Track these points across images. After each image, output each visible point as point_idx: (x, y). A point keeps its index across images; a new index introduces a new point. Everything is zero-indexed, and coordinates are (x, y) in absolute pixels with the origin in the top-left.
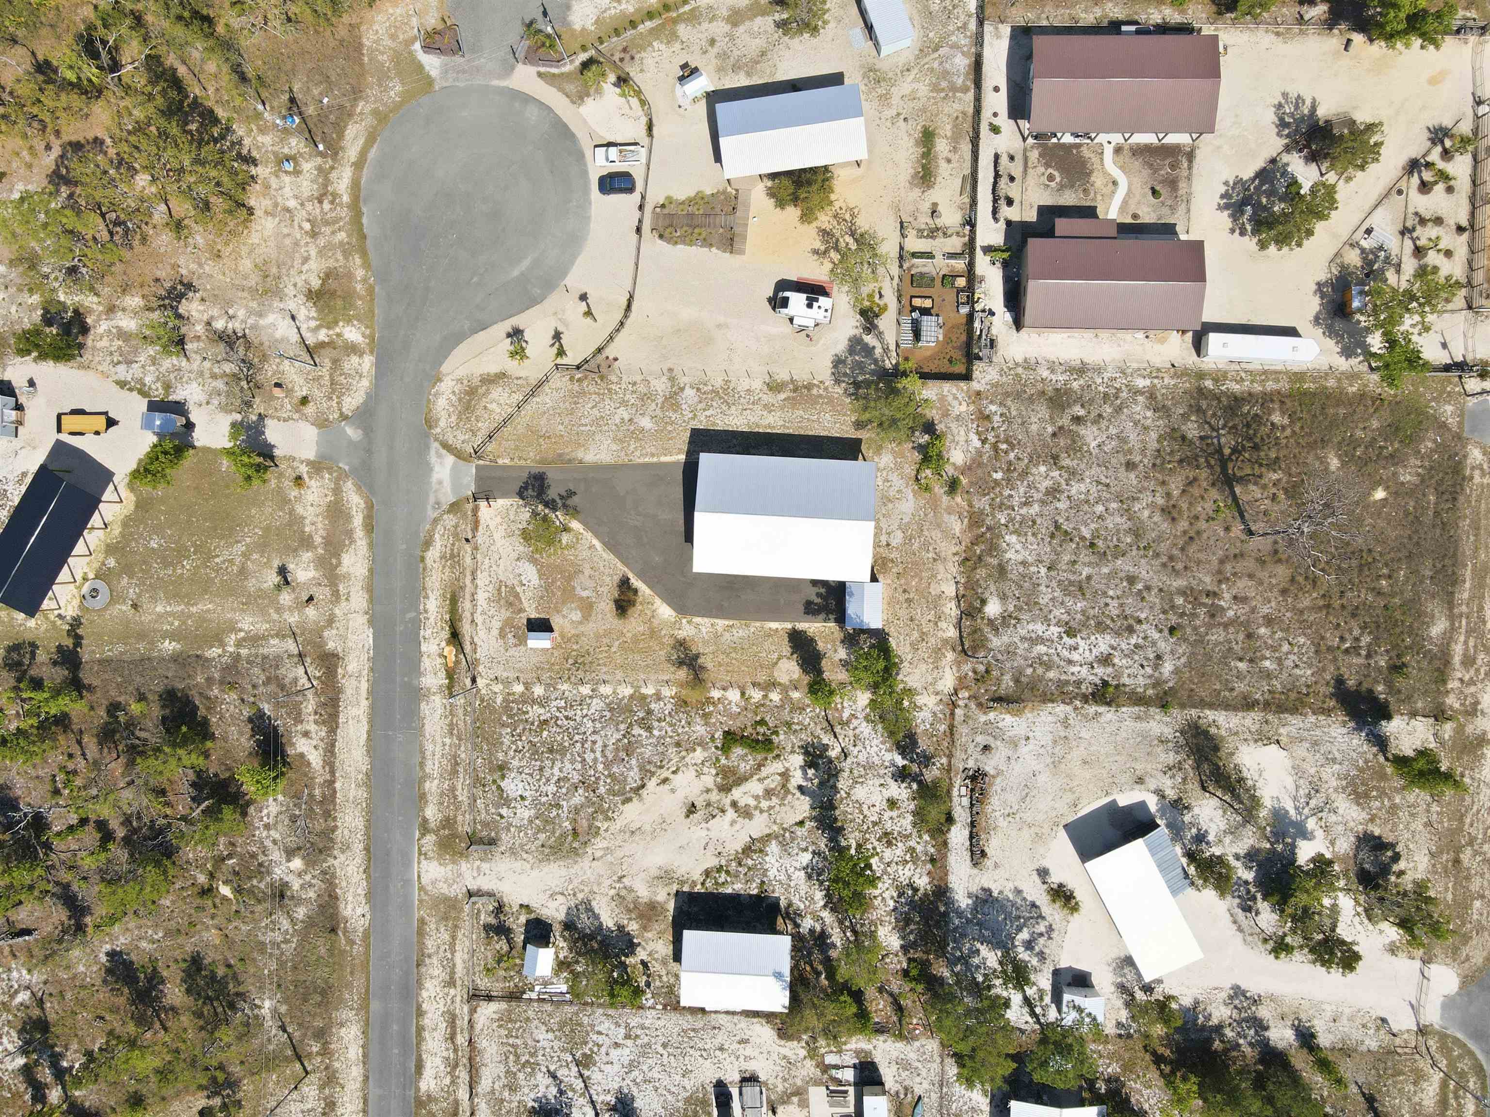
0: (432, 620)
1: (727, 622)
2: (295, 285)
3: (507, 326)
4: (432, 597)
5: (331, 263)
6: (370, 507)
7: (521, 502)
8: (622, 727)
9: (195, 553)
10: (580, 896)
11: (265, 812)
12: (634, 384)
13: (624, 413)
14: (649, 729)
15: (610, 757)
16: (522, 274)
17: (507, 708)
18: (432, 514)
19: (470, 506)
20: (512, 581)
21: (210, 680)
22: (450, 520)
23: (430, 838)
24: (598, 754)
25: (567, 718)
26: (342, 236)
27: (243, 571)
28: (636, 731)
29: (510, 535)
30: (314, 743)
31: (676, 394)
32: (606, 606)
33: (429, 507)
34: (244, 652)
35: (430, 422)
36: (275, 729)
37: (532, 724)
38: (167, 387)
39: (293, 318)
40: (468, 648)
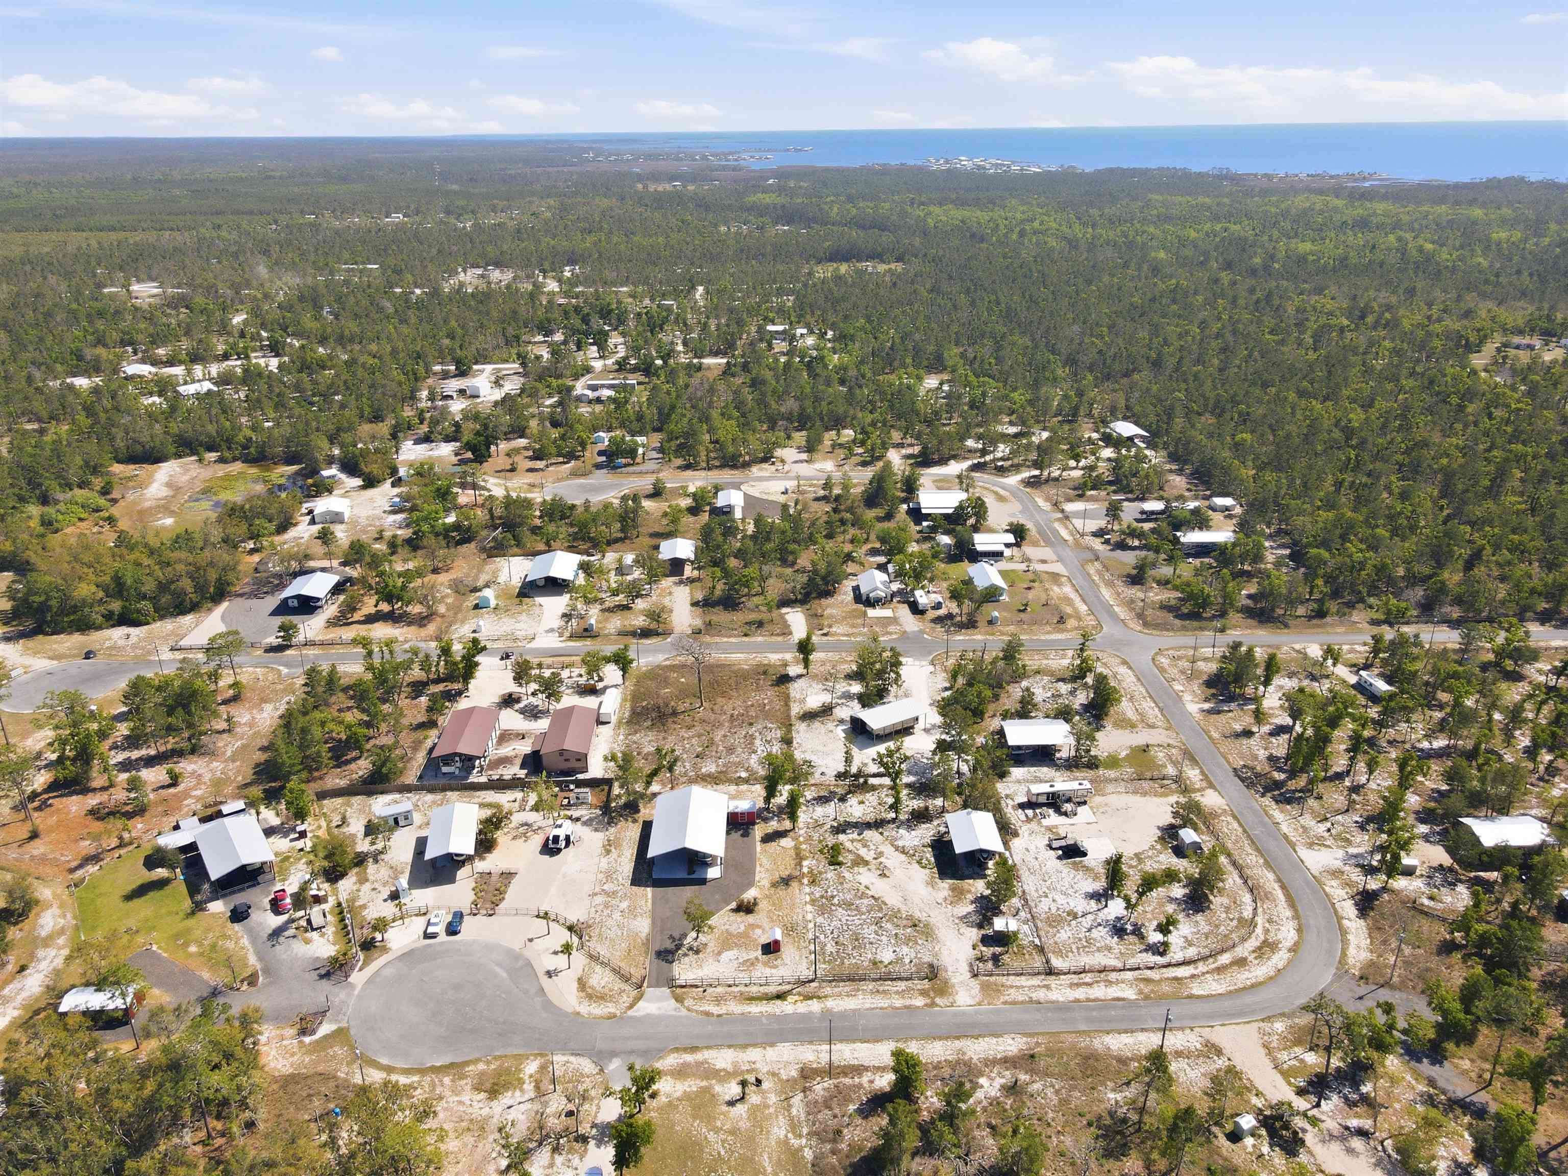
0: (768, 1009)
1: (758, 867)
2: (481, 1108)
3: (544, 980)
4: (750, 1010)
5: (469, 1087)
6: (677, 1050)
7: (676, 962)
13: (617, 915)
16: (506, 971)
17: (829, 962)
18: (684, 1012)
19: (679, 991)
20: (735, 963)
21: (833, 1152)
22: (689, 1003)
23: (938, 1000)
27: (732, 1132)
28: (836, 901)
31: (605, 893)
32: (750, 918)
33: (678, 1014)
34: (805, 1131)
35: (612, 1016)
36: (869, 1100)
39: (510, 1107)
40: (788, 987)
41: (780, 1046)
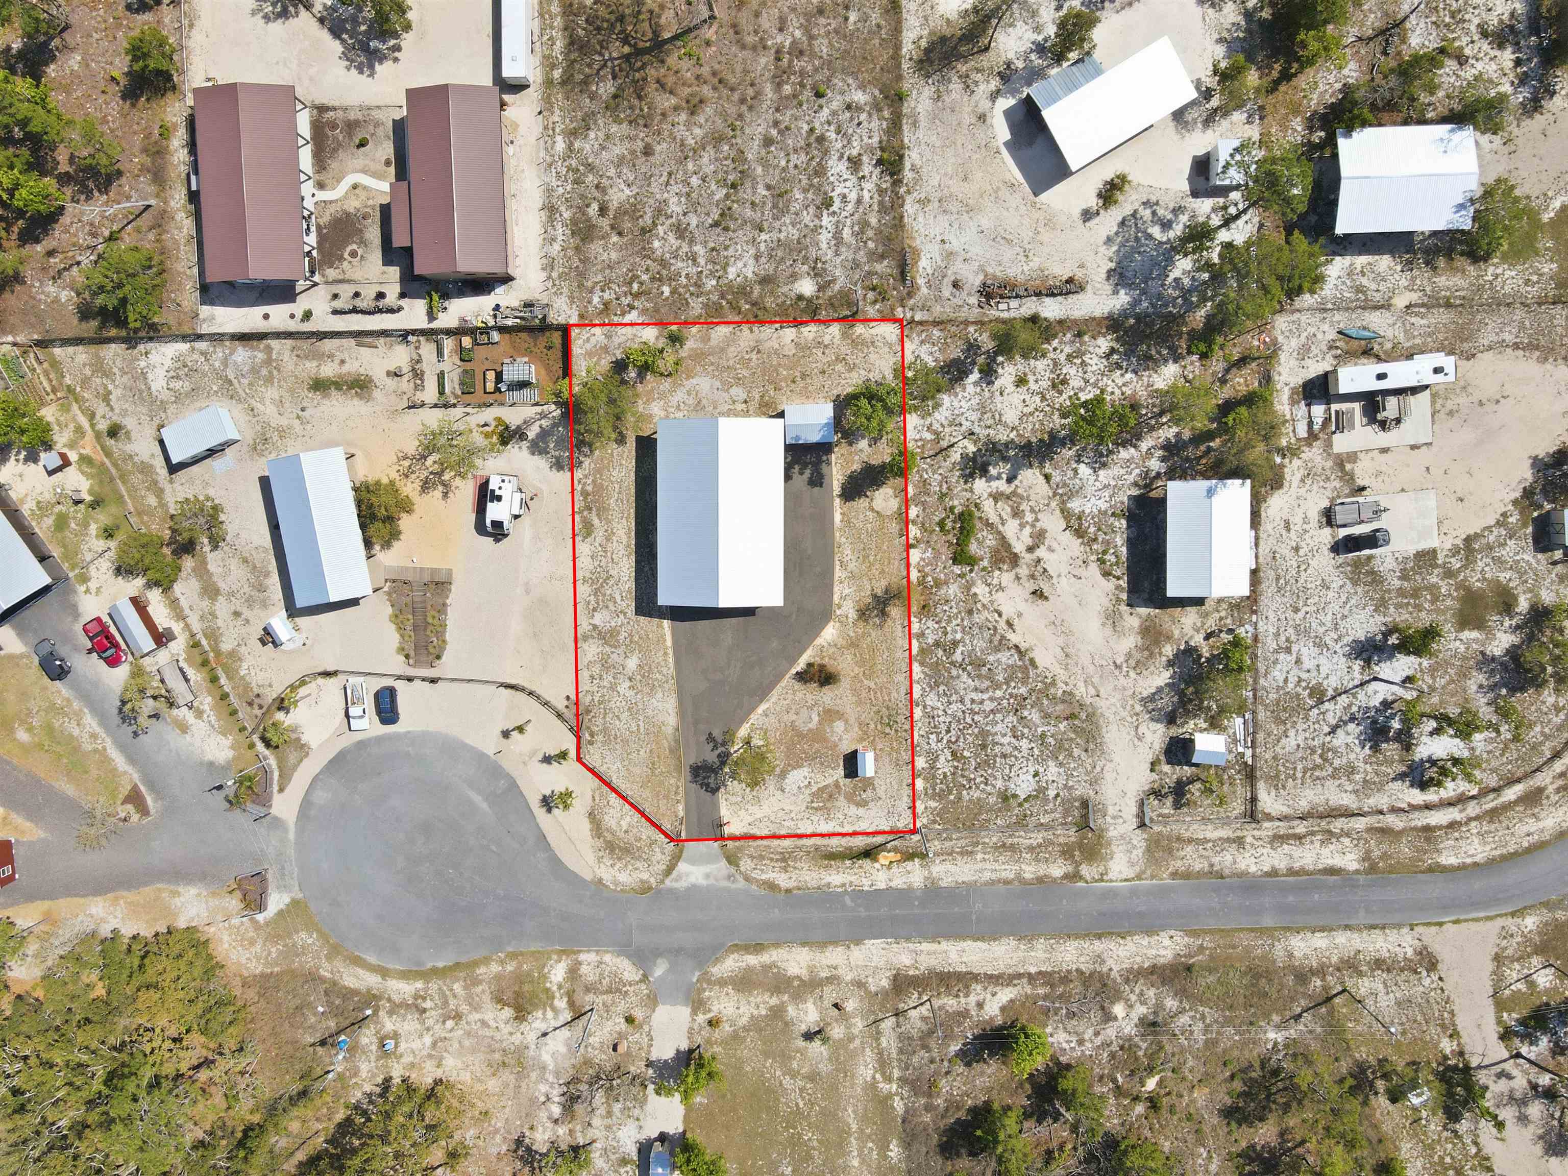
0: (853, 878)
1: (837, 567)
2: (511, 1034)
3: (540, 813)
4: (828, 879)
5: (487, 998)
6: (736, 948)
7: (722, 790)
8: (954, 672)
9: (795, 1128)
10: (1138, 708)
11: (1065, 1045)
12: (592, 677)
13: (624, 687)
14: (955, 643)
15: (988, 683)
16: (486, 799)
17: (940, 796)
18: (741, 883)
19: (730, 844)
20: (806, 796)
21: (928, 1108)
22: (746, 864)
23: (1085, 870)
24: (985, 696)
25: (948, 731)
26: (457, 987)
27: (813, 1077)
29: (758, 800)
30: (989, 996)
31: (600, 633)
32: (827, 696)
33: (733, 886)
34: (896, 1073)
35: (645, 888)
36: (975, 1038)
37: (956, 768)
38: (624, 1162)
39: (545, 1035)
40: (879, 839)
41: (869, 943)
